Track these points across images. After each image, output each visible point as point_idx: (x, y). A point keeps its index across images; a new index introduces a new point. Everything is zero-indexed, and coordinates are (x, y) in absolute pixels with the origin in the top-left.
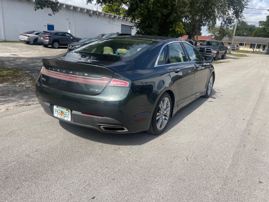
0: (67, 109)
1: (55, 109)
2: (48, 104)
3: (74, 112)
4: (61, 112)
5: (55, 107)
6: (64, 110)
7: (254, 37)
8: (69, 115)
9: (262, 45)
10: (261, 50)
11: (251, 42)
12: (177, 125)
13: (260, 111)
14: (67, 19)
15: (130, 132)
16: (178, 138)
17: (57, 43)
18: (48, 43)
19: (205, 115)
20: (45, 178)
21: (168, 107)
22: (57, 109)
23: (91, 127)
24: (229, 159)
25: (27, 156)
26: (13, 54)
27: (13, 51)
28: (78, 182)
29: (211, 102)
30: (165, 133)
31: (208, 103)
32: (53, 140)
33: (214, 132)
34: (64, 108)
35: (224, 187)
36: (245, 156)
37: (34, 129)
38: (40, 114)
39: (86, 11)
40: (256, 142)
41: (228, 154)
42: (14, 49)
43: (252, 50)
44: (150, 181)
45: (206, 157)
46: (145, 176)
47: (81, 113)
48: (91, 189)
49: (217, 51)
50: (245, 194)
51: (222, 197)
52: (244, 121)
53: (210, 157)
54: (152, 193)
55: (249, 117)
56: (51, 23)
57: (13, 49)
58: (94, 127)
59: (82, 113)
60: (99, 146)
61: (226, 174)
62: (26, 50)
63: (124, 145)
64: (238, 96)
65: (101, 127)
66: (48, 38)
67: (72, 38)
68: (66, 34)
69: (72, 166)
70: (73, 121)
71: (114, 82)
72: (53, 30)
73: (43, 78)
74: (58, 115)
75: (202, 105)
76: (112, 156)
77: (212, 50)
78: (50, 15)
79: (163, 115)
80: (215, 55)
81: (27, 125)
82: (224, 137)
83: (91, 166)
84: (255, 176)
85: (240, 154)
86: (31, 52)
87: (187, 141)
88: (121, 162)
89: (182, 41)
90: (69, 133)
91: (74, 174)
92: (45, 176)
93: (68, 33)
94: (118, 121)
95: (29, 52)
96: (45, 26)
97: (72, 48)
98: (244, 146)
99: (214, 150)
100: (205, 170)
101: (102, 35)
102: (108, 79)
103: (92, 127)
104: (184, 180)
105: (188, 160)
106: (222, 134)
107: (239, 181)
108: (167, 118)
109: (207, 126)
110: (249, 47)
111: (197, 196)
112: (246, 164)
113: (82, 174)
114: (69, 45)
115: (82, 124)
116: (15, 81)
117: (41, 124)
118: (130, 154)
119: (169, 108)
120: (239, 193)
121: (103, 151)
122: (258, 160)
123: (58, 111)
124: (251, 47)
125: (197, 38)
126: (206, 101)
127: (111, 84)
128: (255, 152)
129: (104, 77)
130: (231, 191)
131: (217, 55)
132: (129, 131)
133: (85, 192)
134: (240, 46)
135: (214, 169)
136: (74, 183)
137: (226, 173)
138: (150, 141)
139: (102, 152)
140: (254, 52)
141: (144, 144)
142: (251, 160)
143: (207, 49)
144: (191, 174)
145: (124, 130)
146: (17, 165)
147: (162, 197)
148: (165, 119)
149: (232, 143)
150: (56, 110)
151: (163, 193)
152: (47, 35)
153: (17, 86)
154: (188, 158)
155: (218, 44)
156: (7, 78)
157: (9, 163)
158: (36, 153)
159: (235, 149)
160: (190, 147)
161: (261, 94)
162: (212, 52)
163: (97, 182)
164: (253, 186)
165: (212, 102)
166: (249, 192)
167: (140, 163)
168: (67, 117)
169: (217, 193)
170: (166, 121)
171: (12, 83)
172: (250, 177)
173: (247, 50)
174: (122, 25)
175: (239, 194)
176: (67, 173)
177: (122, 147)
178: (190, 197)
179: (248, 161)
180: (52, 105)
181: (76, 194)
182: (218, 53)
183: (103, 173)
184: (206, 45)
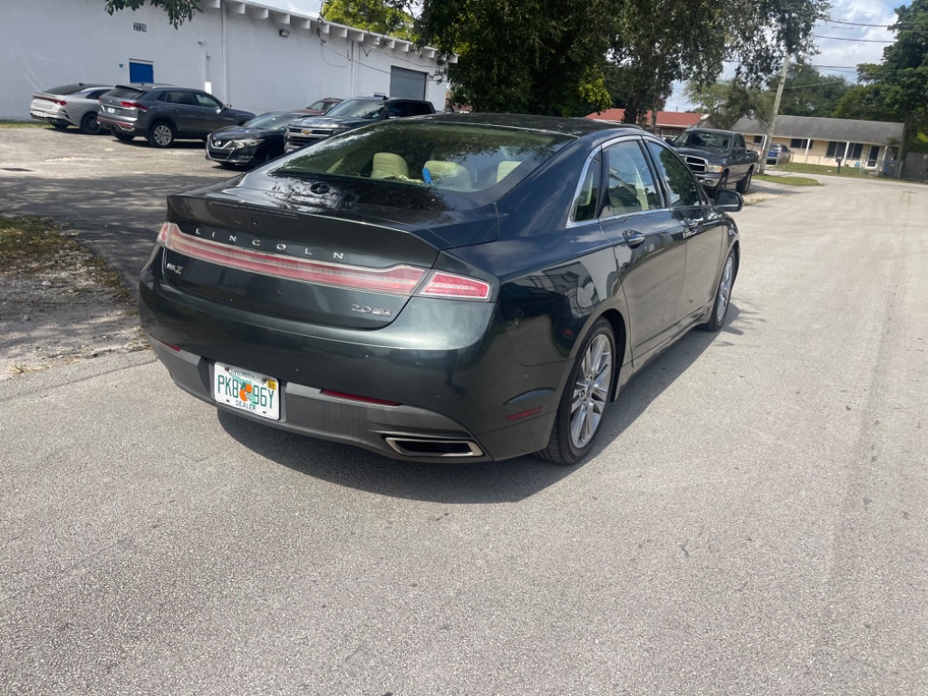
0: (265, 376)
1: (219, 376)
2: (194, 359)
3: (291, 387)
4: (241, 389)
5: (219, 369)
6: (255, 381)
7: (839, 117)
8: (271, 396)
9: (869, 145)
10: (863, 163)
11: (830, 137)
12: (629, 429)
13: (895, 380)
14: (200, 43)
15: (488, 459)
16: (640, 476)
17: (167, 129)
18: (133, 129)
19: (717, 393)
20: (204, 625)
21: (606, 366)
22: (227, 375)
23: (351, 441)
24: (826, 549)
25: (126, 543)
26: (11, 165)
27: (10, 155)
28: (324, 640)
29: (730, 347)
30: (595, 459)
31: (720, 348)
32: (209, 484)
33: (757, 453)
34: (252, 373)
35: (824, 648)
36: (875, 537)
37: (134, 445)
38: (145, 390)
39: (266, 15)
40: (903, 490)
41: (817, 531)
42: (13, 148)
43: (832, 162)
44: (573, 634)
45: (748, 542)
46: (550, 614)
47: (319, 390)
48: (372, 663)
49: (723, 165)
50: (896, 673)
51: (824, 686)
52: (850, 412)
53: (758, 543)
54: (586, 676)
55: (863, 400)
56: (142, 57)
57: (9, 147)
58: (364, 442)
59: (321, 392)
60: (374, 506)
61: (825, 604)
62: (53, 154)
63: (461, 503)
64: (814, 327)
65: (388, 439)
66: (132, 108)
67: (219, 111)
68: (198, 96)
69: (293, 581)
70: (288, 421)
71: (438, 285)
72: (151, 80)
73: (169, 265)
74: (228, 397)
75: (701, 358)
76: (427, 543)
77: (706, 161)
78: (139, 27)
79: (588, 395)
80: (716, 181)
81: (104, 430)
82: (793, 471)
83: (357, 579)
84: (918, 608)
85: (857, 531)
86: (74, 159)
87: (673, 486)
88: (459, 565)
89: (644, 137)
90: (262, 458)
91: (304, 608)
92: (200, 619)
93: (204, 94)
94: (451, 422)
95: (65, 159)
96: (121, 66)
97: (221, 146)
98: (867, 501)
99: (769, 518)
100: (752, 589)
101: (322, 104)
102: (418, 272)
103: (356, 440)
104: (689, 626)
105: (687, 554)
106: (784, 462)
107: (868, 627)
108: (601, 406)
109: (730, 431)
110: (825, 153)
111: (743, 686)
112: (882, 566)
113: (331, 610)
114: (211, 137)
115: (319, 429)
116: (34, 265)
117: (155, 427)
118: (488, 535)
119: (608, 370)
120: (878, 670)
121: (391, 523)
122: (918, 553)
123: (231, 384)
124: (830, 154)
125: (654, 118)
126: (713, 343)
127: (427, 292)
128: (903, 522)
129: (402, 267)
130: (848, 662)
131: (724, 179)
132: (484, 455)
133: (353, 674)
134: (792, 150)
135: (781, 587)
136: (310, 644)
137: (823, 600)
138: (549, 488)
139: (387, 528)
140: (841, 170)
141: (529, 498)
142: (896, 550)
143: (689, 159)
144: (706, 606)
145: (470, 450)
146: (92, 579)
147: (624, 691)
148: (595, 410)
149: (824, 492)
150: (221, 380)
151: (626, 677)
152: (132, 98)
153: (44, 283)
154: (687, 548)
155: (725, 143)
156: (5, 254)
157: (62, 572)
158: (156, 532)
159: (837, 513)
160: (688, 507)
161: (890, 319)
162: (706, 170)
163: (389, 639)
164: (916, 644)
165: (732, 345)
166: (908, 666)
167: (526, 565)
168: (263, 403)
169: (806, 673)
170: (598, 417)
171: (25, 272)
172: (903, 612)
173: (816, 163)
174: (392, 67)
175: (876, 672)
176: (276, 606)
177: (456, 509)
178: (719, 686)
179: (887, 557)
180: (208, 361)
181: (322, 682)
182: (726, 173)
183: (406, 603)
184: (686, 145)
